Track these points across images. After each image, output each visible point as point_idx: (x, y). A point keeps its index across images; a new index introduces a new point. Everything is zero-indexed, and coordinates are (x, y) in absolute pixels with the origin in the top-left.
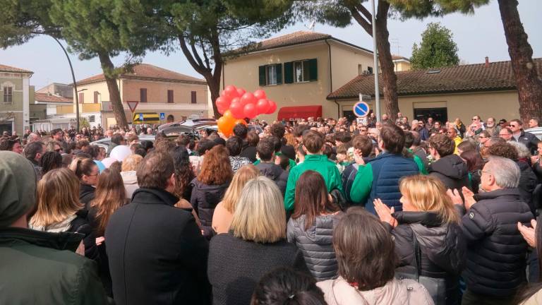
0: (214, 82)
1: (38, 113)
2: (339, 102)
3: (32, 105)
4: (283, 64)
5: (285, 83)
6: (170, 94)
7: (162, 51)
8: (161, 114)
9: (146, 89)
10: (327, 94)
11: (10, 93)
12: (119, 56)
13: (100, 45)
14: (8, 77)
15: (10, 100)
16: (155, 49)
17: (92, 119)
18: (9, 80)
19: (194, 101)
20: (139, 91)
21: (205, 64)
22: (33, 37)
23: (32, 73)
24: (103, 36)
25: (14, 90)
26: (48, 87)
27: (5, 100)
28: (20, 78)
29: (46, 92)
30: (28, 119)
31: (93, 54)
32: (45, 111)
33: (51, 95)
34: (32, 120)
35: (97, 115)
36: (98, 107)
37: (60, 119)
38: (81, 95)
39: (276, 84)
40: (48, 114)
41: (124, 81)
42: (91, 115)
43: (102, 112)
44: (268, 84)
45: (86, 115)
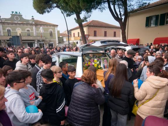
0: (123, 26)
1: (61, 41)
3: (59, 38)
4: (160, 15)
5: (160, 25)
6: (105, 33)
7: (99, 10)
9: (96, 31)
11: (52, 33)
12: (82, 14)
13: (72, 8)
14: (50, 27)
15: (52, 35)
16: (96, 9)
17: (77, 43)
18: (51, 28)
19: (115, 36)
20: (94, 31)
21: (119, 17)
22: (52, 9)
23: (58, 26)
24: (73, 4)
25: (53, 32)
26: (65, 31)
27: (50, 36)
28: (54, 27)
31: (71, 13)
32: (63, 40)
33: (66, 34)
34: (59, 43)
35: (79, 41)
36: (79, 38)
37: (67, 43)
38: (74, 34)
39: (154, 26)
40: (64, 41)
41: (88, 28)
42: (77, 41)
43: (80, 40)
44: (150, 26)
45: (75, 42)
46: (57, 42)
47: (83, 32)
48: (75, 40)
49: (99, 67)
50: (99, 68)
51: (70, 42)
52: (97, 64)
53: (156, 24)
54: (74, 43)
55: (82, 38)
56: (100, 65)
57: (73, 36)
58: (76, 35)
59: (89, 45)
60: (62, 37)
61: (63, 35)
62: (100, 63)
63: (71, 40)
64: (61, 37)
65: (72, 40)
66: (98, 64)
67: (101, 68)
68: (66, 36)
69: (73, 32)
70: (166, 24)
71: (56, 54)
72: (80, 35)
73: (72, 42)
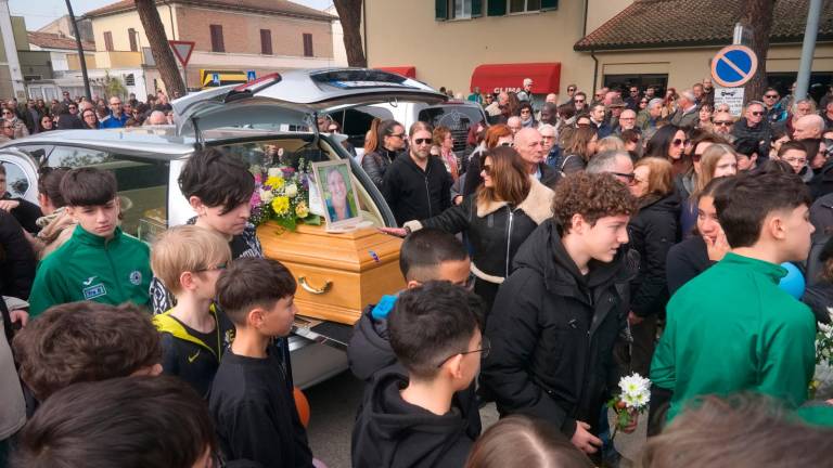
0: (349, 8)
1: (36, 68)
2: (597, 57)
3: (23, 53)
5: (489, 15)
6: (265, 36)
8: (249, 73)
9: (220, 27)
10: (574, 38)
17: (130, 80)
19: (309, 51)
20: (209, 29)
26: (57, 22)
29: (54, 31)
30: (20, 78)
32: (49, 64)
33: (64, 36)
34: (27, 80)
35: (138, 74)
36: (138, 58)
37: (76, 79)
38: (108, 36)
39: (469, 16)
40: (55, 69)
41: (177, 8)
42: (128, 73)
43: (145, 67)
44: (454, 17)
45: (118, 74)
46: (17, 76)
47: (154, 27)
48: (116, 64)
49: (302, 211)
50: (300, 221)
51: (91, 75)
52: (286, 200)
53: (476, 10)
54: (114, 79)
55: (155, 57)
56: (303, 204)
57: (104, 48)
58: (122, 43)
59: (248, 94)
60: (39, 49)
61: (49, 40)
62: (304, 191)
63: (94, 67)
64: (33, 48)
65: (102, 65)
66: (291, 199)
67: (311, 216)
68: (63, 45)
69: (99, 28)
70: (511, 11)
71: (17, 145)
72: (143, 41)
73: (102, 75)
